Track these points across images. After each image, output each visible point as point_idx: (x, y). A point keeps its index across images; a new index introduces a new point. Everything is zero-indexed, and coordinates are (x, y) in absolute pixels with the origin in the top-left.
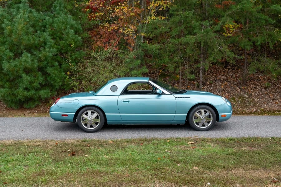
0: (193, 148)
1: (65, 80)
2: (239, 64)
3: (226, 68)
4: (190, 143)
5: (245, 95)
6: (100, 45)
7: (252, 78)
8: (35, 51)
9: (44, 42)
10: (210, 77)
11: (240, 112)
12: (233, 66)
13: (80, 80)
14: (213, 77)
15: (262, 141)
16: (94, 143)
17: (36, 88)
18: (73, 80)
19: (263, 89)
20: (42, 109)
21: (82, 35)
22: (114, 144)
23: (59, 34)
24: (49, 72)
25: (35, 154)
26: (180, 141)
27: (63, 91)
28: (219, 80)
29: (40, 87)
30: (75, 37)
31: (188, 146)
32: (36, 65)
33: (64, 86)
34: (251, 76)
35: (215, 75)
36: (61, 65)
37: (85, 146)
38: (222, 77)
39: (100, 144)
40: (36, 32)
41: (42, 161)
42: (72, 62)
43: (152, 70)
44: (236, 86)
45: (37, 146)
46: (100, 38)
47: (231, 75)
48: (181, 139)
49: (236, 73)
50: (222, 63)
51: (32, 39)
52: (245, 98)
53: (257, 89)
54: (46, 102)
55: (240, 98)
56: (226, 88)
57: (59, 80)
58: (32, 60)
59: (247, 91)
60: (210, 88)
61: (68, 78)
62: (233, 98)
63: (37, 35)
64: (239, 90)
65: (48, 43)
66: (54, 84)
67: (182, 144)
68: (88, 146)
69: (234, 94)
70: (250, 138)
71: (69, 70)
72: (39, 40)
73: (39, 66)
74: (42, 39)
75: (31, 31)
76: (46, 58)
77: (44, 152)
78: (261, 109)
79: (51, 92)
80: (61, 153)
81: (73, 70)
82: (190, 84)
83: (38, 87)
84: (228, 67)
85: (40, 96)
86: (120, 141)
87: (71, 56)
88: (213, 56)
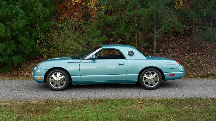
0: (141, 108)
1: (35, 48)
2: (188, 33)
3: (177, 37)
4: (140, 103)
5: (193, 61)
6: (66, 17)
7: (199, 45)
8: (8, 22)
9: (16, 14)
10: (163, 45)
11: (188, 75)
12: (183, 35)
13: (48, 48)
14: (166, 44)
15: (202, 101)
16: (56, 103)
17: (9, 54)
18: (43, 47)
19: (209, 56)
20: (15, 73)
21: (50, 8)
22: (72, 104)
23: (29, 6)
24: (20, 40)
25: (2, 113)
26: (130, 101)
27: (33, 57)
28: (170, 47)
29: (13, 53)
30: (44, 10)
31: (137, 106)
32: (9, 34)
33: (34, 53)
34: (199, 44)
35: (167, 43)
36: (32, 34)
37: (47, 106)
38: (173, 45)
39: (60, 104)
40: (9, 4)
41: (7, 119)
42: (41, 32)
43: (112, 39)
44: (186, 53)
45: (4, 106)
46: (66, 11)
47: (182, 43)
48: (131, 99)
49: (186, 42)
50: (174, 32)
51: (5, 11)
52: (193, 64)
53: (204, 55)
54: (18, 67)
55: (189, 63)
56: (177, 54)
57: (29, 47)
58: (6, 30)
59: (195, 57)
60: (163, 54)
61: (38, 46)
62: (183, 63)
63: (9, 7)
64: (188, 56)
65: (19, 15)
66: (25, 51)
67: (132, 104)
68: (50, 106)
69: (183, 59)
70: (192, 99)
71: (38, 39)
72: (12, 12)
73: (11, 35)
74: (14, 12)
75: (4, 4)
76: (18, 28)
77: (10, 112)
78: (207, 73)
79: (22, 58)
80: (24, 112)
81: (42, 39)
82: (146, 51)
83: (11, 54)
84: (179, 36)
85: (13, 62)
86: (78, 102)
87: (40, 26)
88: (164, 26)
